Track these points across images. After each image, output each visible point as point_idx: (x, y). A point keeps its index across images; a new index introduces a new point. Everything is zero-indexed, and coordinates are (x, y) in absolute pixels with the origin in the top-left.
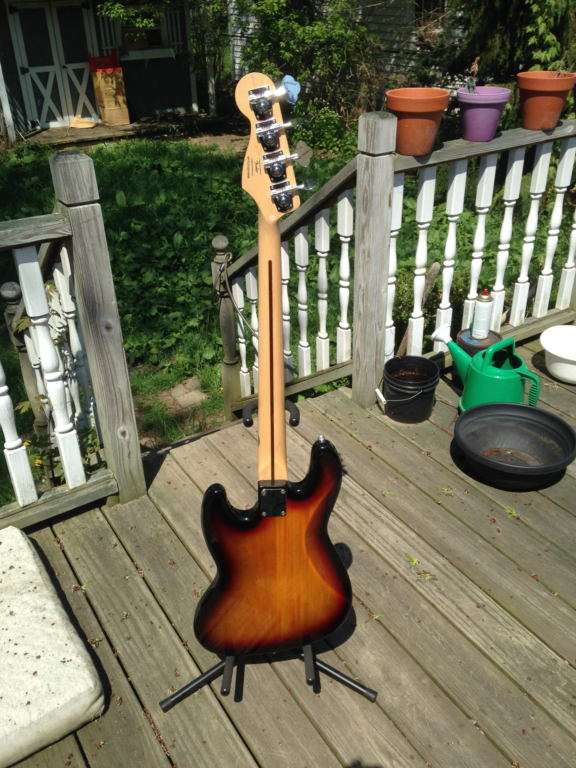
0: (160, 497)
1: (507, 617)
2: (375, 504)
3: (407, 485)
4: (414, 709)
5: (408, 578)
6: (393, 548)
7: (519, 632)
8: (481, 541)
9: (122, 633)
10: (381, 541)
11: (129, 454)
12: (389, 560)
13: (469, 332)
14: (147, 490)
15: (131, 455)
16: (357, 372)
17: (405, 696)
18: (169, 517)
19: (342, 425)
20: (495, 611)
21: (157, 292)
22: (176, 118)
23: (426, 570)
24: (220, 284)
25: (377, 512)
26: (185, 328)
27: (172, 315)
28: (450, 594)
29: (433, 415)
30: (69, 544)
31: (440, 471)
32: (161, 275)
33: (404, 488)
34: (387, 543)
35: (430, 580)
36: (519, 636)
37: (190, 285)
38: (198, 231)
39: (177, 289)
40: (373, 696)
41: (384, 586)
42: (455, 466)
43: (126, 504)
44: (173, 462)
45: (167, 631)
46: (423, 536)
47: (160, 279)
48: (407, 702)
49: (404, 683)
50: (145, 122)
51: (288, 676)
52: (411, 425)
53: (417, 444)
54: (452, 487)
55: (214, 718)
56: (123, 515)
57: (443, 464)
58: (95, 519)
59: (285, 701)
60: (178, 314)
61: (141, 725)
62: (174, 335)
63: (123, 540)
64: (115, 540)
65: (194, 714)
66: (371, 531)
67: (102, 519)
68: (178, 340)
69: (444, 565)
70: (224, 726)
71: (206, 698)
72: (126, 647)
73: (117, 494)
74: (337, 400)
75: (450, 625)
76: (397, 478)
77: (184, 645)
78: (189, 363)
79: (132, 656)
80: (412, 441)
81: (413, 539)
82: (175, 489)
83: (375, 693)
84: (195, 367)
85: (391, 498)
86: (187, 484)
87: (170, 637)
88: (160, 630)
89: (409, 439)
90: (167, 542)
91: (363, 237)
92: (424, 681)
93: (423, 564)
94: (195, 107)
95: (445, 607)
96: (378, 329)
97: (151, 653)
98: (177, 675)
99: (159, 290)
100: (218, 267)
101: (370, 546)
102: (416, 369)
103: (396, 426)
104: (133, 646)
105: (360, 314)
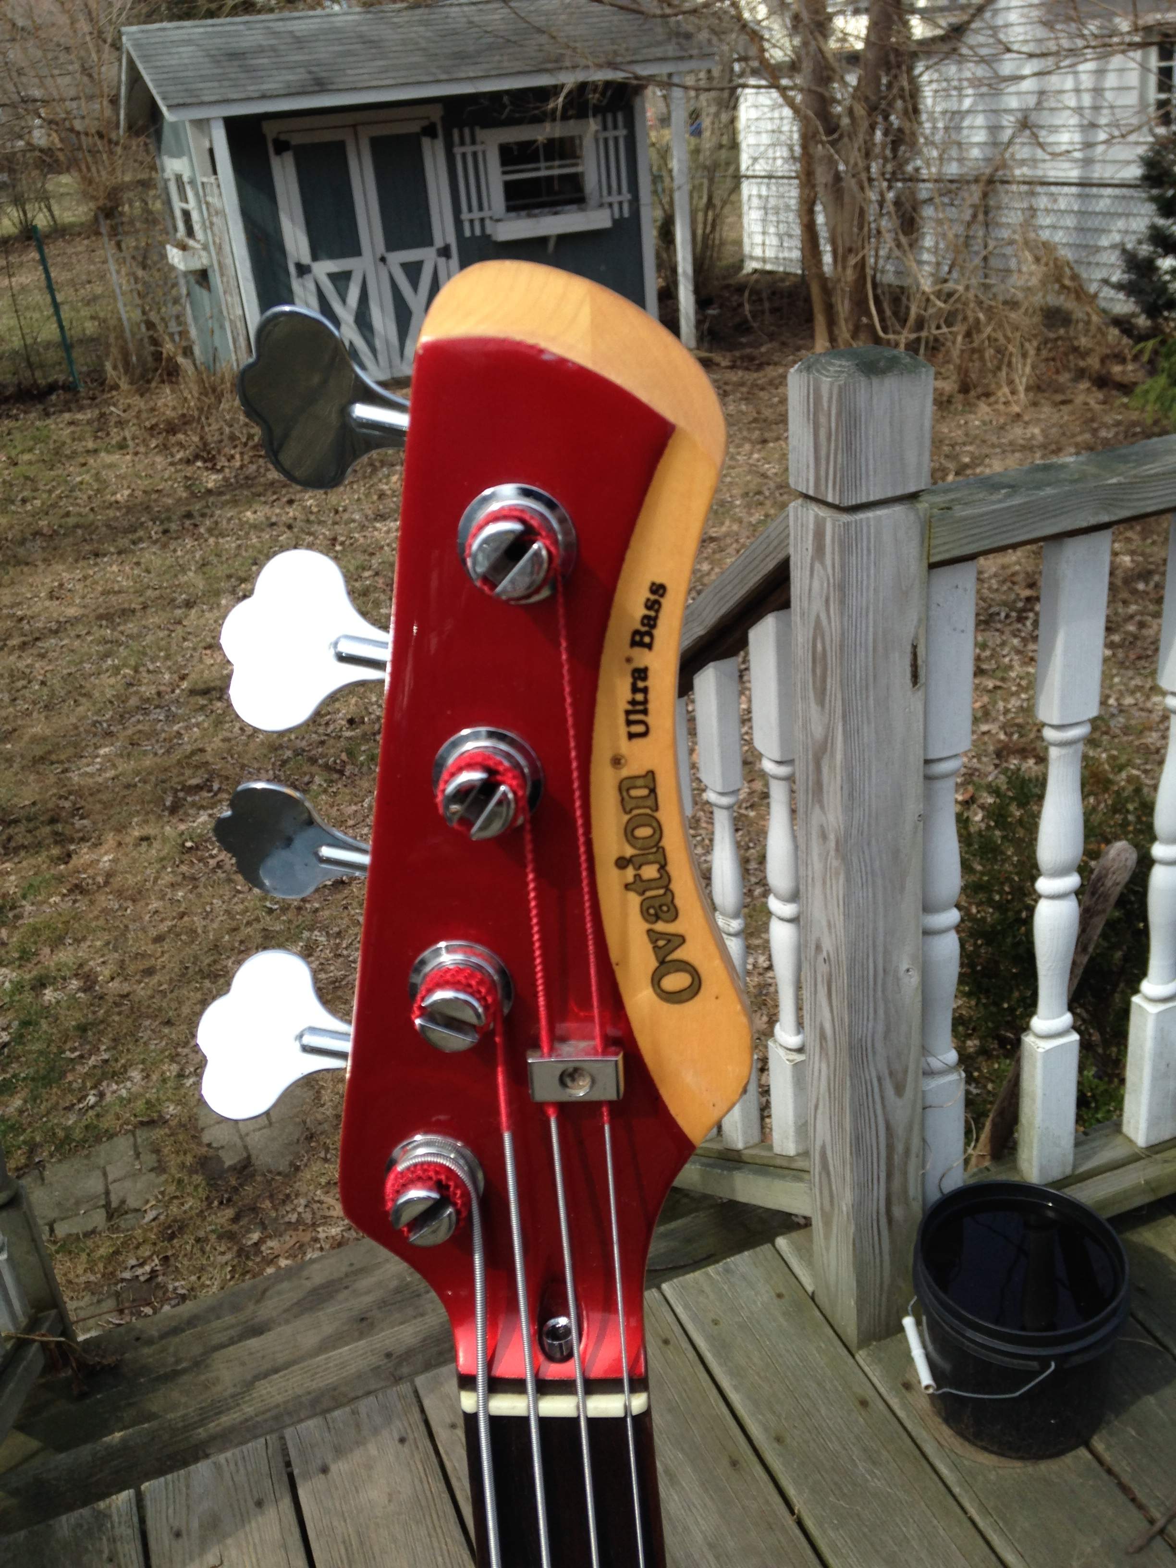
16: (826, 1218)
19: (756, 1430)
52: (1016, 1467)
74: (763, 1294)
89: (998, 1543)
91: (819, 785)
96: (890, 1092)
103: (955, 1462)
105: (823, 1036)
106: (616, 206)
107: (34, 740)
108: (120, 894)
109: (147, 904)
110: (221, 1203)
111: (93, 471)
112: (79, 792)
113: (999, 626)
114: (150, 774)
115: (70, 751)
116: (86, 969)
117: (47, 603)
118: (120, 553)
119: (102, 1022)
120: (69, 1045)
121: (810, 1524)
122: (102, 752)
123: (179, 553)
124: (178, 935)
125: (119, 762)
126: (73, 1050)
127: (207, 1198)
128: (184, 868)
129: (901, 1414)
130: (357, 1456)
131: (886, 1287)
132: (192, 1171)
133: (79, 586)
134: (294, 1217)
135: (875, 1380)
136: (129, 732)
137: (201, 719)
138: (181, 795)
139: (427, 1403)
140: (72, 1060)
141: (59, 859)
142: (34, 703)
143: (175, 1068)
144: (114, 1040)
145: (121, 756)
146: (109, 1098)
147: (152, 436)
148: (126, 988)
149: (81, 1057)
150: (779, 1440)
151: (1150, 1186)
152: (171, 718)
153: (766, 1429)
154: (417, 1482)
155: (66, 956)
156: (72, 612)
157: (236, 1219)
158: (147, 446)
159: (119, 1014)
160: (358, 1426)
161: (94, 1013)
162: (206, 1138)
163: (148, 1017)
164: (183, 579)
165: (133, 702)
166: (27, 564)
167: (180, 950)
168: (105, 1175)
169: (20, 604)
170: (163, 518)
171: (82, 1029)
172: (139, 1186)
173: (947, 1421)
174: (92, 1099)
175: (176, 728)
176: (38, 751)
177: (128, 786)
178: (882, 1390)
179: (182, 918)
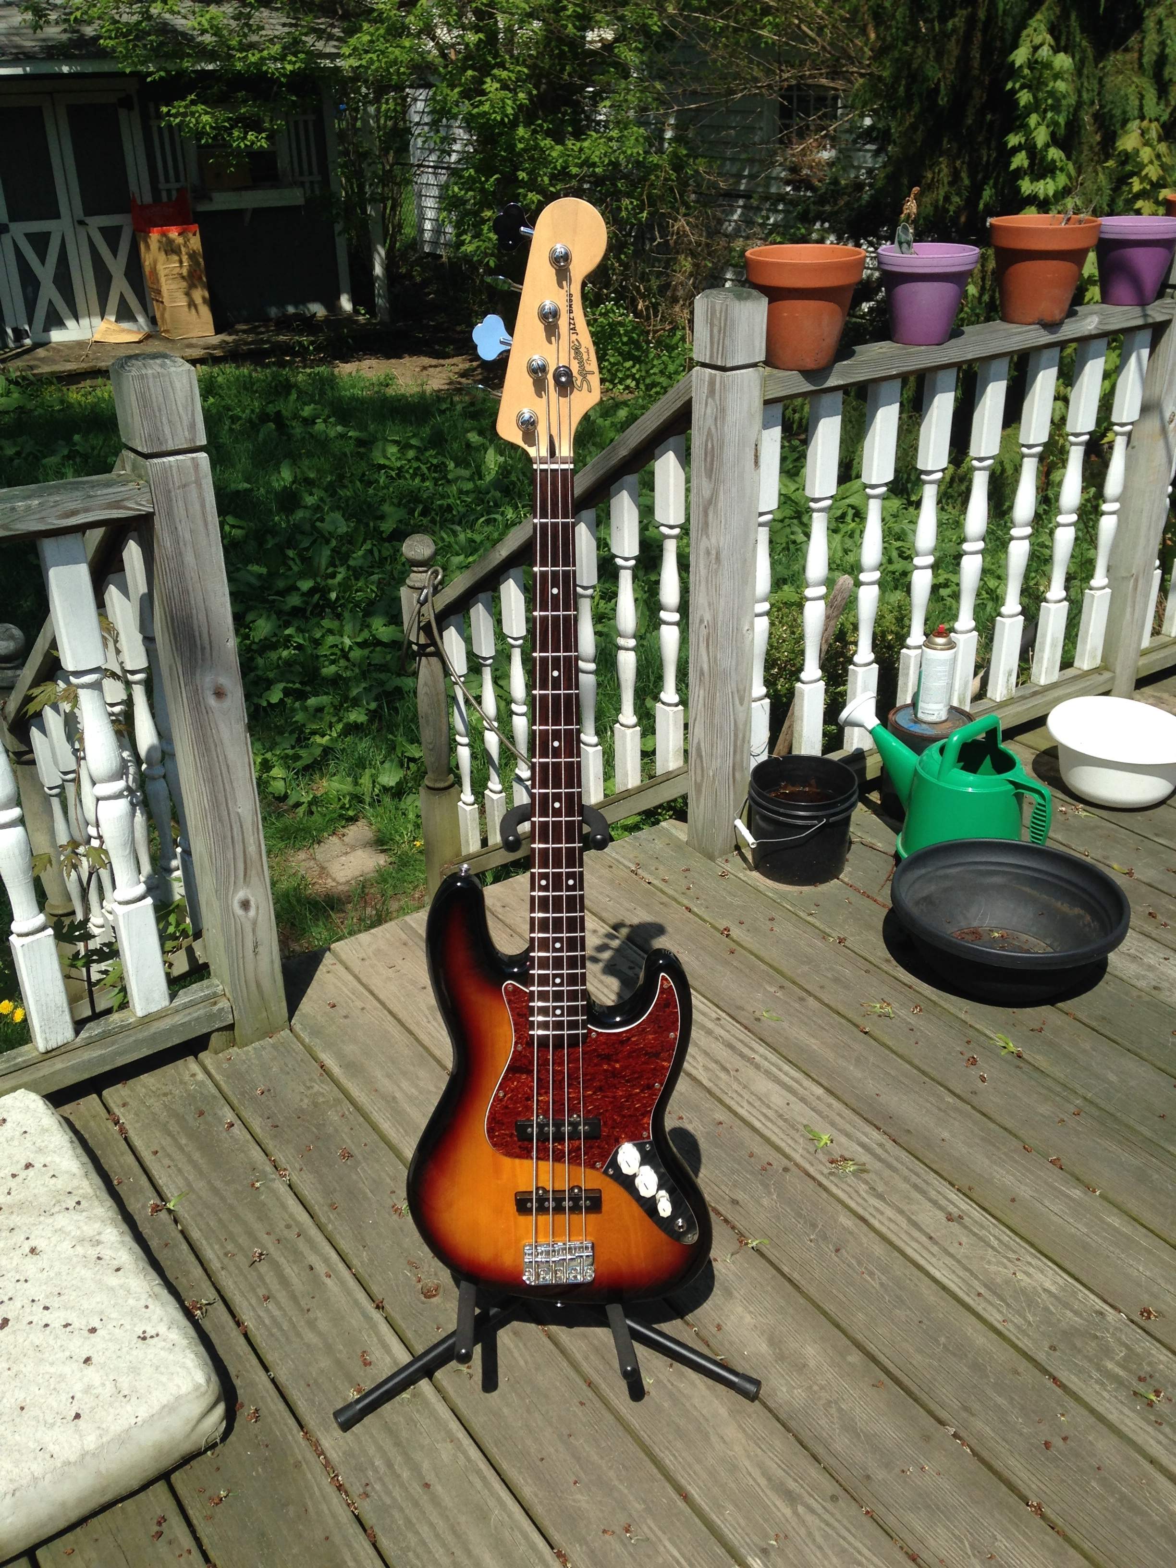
0: (316, 1032)
1: (1007, 1237)
2: (742, 1037)
3: (802, 999)
4: (833, 1411)
5: (811, 1170)
6: (781, 1116)
7: (1030, 1264)
8: (950, 1099)
9: (253, 1289)
10: (757, 1104)
11: (256, 947)
12: (774, 1138)
13: (911, 711)
14: (290, 1019)
15: (260, 949)
16: (698, 787)
17: (815, 1388)
18: (336, 1070)
19: (671, 892)
20: (982, 1227)
21: (280, 658)
22: (309, 324)
23: (847, 1155)
24: (419, 628)
25: (746, 1051)
26: (340, 726)
27: (312, 701)
28: (895, 1198)
29: (847, 869)
30: (138, 1125)
31: (867, 971)
32: (287, 625)
33: (797, 1005)
34: (769, 1107)
35: (854, 1173)
36: (1031, 1270)
37: (347, 642)
38: (361, 539)
39: (323, 651)
40: (752, 1388)
41: (766, 1186)
42: (895, 963)
43: (249, 1048)
44: (339, 968)
45: (342, 1283)
46: (839, 1093)
47: (287, 632)
48: (820, 1398)
49: (812, 1363)
50: (244, 332)
51: (586, 1358)
52: (806, 889)
53: (818, 924)
54: (890, 1001)
55: (444, 1440)
56: (243, 1068)
57: (871, 959)
58: (187, 1078)
59: (582, 1404)
60: (323, 700)
61: (300, 1458)
62: (318, 739)
63: (245, 1114)
64: (230, 1116)
65: (404, 1434)
66: (735, 1086)
67: (201, 1076)
68: (327, 751)
69: (881, 1145)
70: (465, 1453)
71: (426, 1403)
72: (262, 1314)
73: (231, 1027)
74: (659, 845)
75: (896, 1254)
76: (782, 987)
77: (378, 1307)
78: (350, 794)
79: (275, 1330)
80: (809, 919)
81: (818, 1098)
82: (346, 1017)
83: (757, 1383)
84: (361, 801)
85: (773, 1024)
86: (368, 1007)
87: (349, 1293)
88: (328, 1281)
89: (802, 914)
90: (333, 1116)
91: (706, 524)
92: (850, 1359)
93: (840, 1144)
94: (346, 304)
95: (886, 1222)
96: (737, 702)
97: (312, 1324)
98: (367, 1364)
99: (285, 653)
100: (415, 596)
101: (735, 1114)
102: (813, 782)
103: (775, 891)
104: (277, 1313)
105: (702, 673)
106: (307, 185)
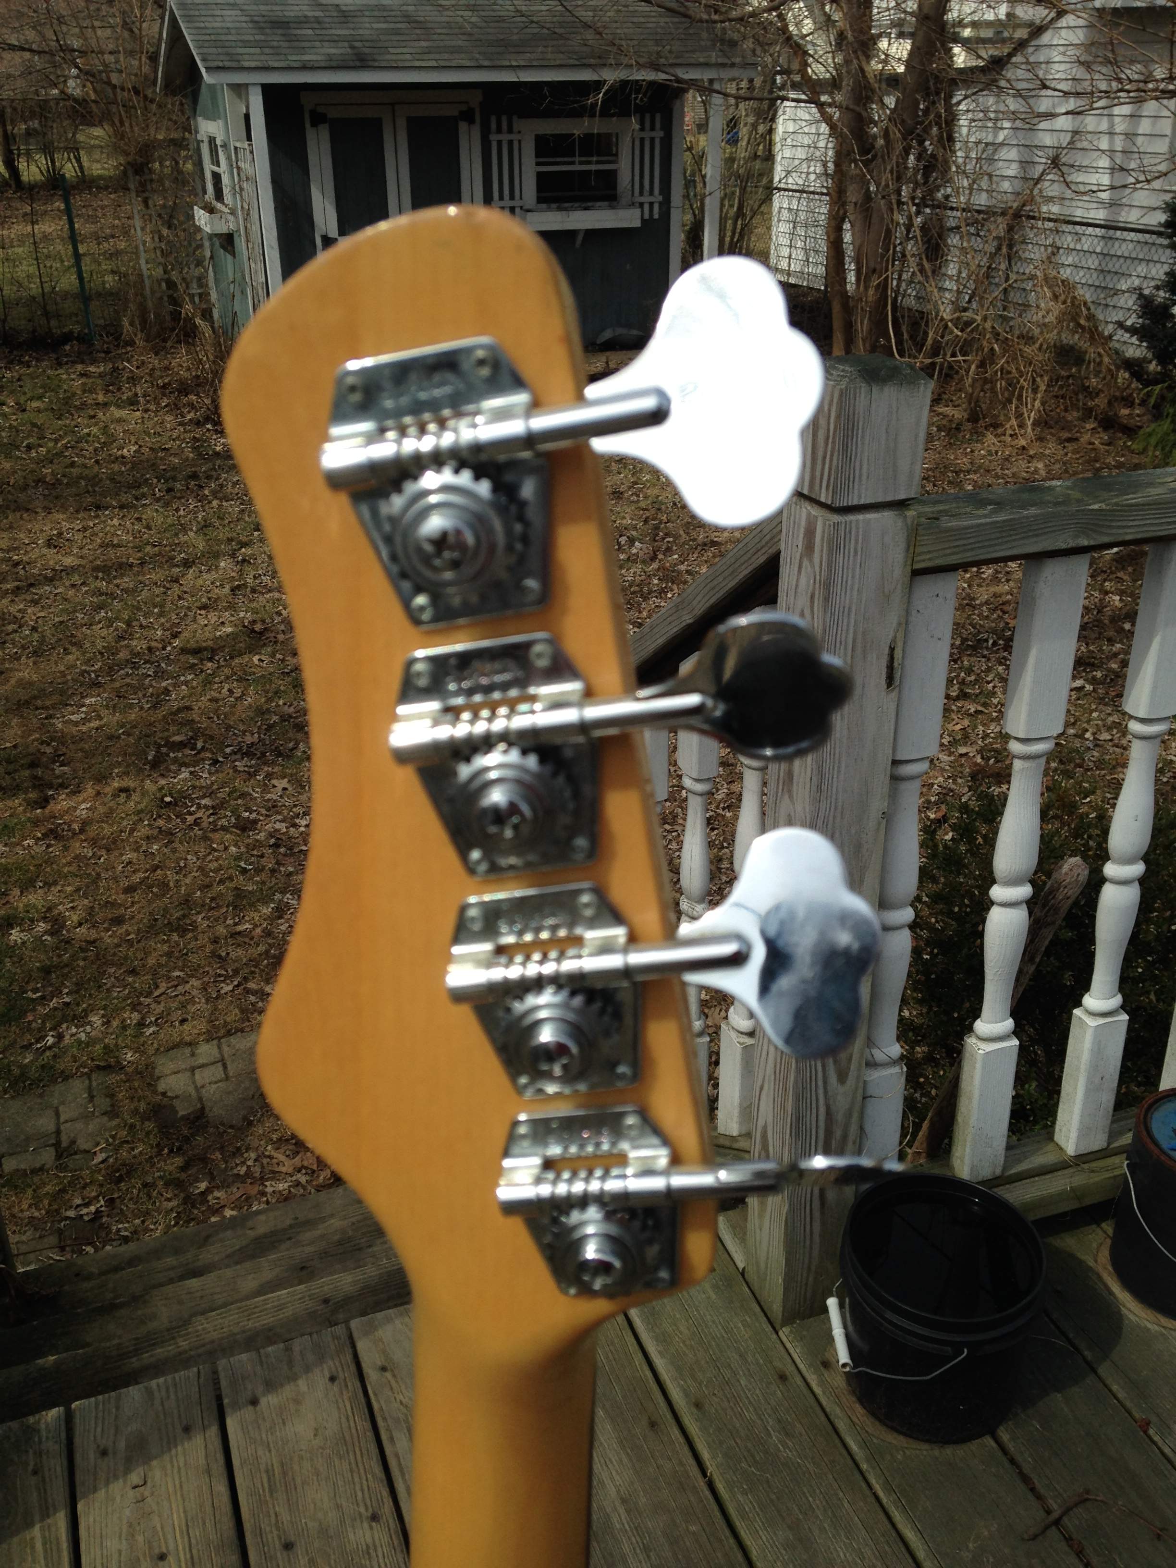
52: (923, 1449)
89: (899, 1519)
91: (790, 776)
106: (646, 207)
107: (21, 683)
108: (94, 842)
109: (122, 855)
110: (171, 1151)
111: (102, 424)
112: (62, 739)
113: (986, 652)
114: (135, 727)
115: (56, 698)
116: (56, 912)
117: (45, 551)
118: (122, 507)
119: (67, 965)
120: (32, 985)
121: (720, 1487)
122: (87, 701)
123: (182, 513)
124: (150, 887)
125: (104, 712)
126: (35, 990)
127: (158, 1145)
128: (161, 822)
129: (817, 1390)
130: (288, 1391)
131: (813, 1268)
132: (145, 1118)
133: (78, 537)
134: (243, 1170)
135: (795, 1356)
136: (117, 685)
137: (190, 677)
138: (164, 750)
139: (361, 1345)
140: (33, 1000)
141: (36, 802)
142: (23, 647)
143: (136, 1016)
144: (77, 984)
145: (107, 707)
146: (67, 1039)
147: (164, 395)
148: (93, 934)
149: (43, 998)
150: (698, 1405)
151: (1076, 1193)
152: (160, 674)
153: (686, 1394)
154: (344, 1420)
155: (36, 898)
156: (68, 561)
157: (183, 1169)
158: (159, 404)
159: (84, 959)
160: (290, 1363)
161: (60, 956)
162: (162, 1086)
163: (113, 965)
164: (183, 538)
165: (123, 655)
166: (27, 510)
167: (150, 902)
168: (57, 1114)
169: (16, 549)
170: (168, 476)
171: (46, 971)
172: (91, 1127)
173: (861, 1401)
174: (50, 1040)
175: (164, 684)
176: (23, 695)
177: (111, 737)
178: (801, 1366)
179: (155, 870)
